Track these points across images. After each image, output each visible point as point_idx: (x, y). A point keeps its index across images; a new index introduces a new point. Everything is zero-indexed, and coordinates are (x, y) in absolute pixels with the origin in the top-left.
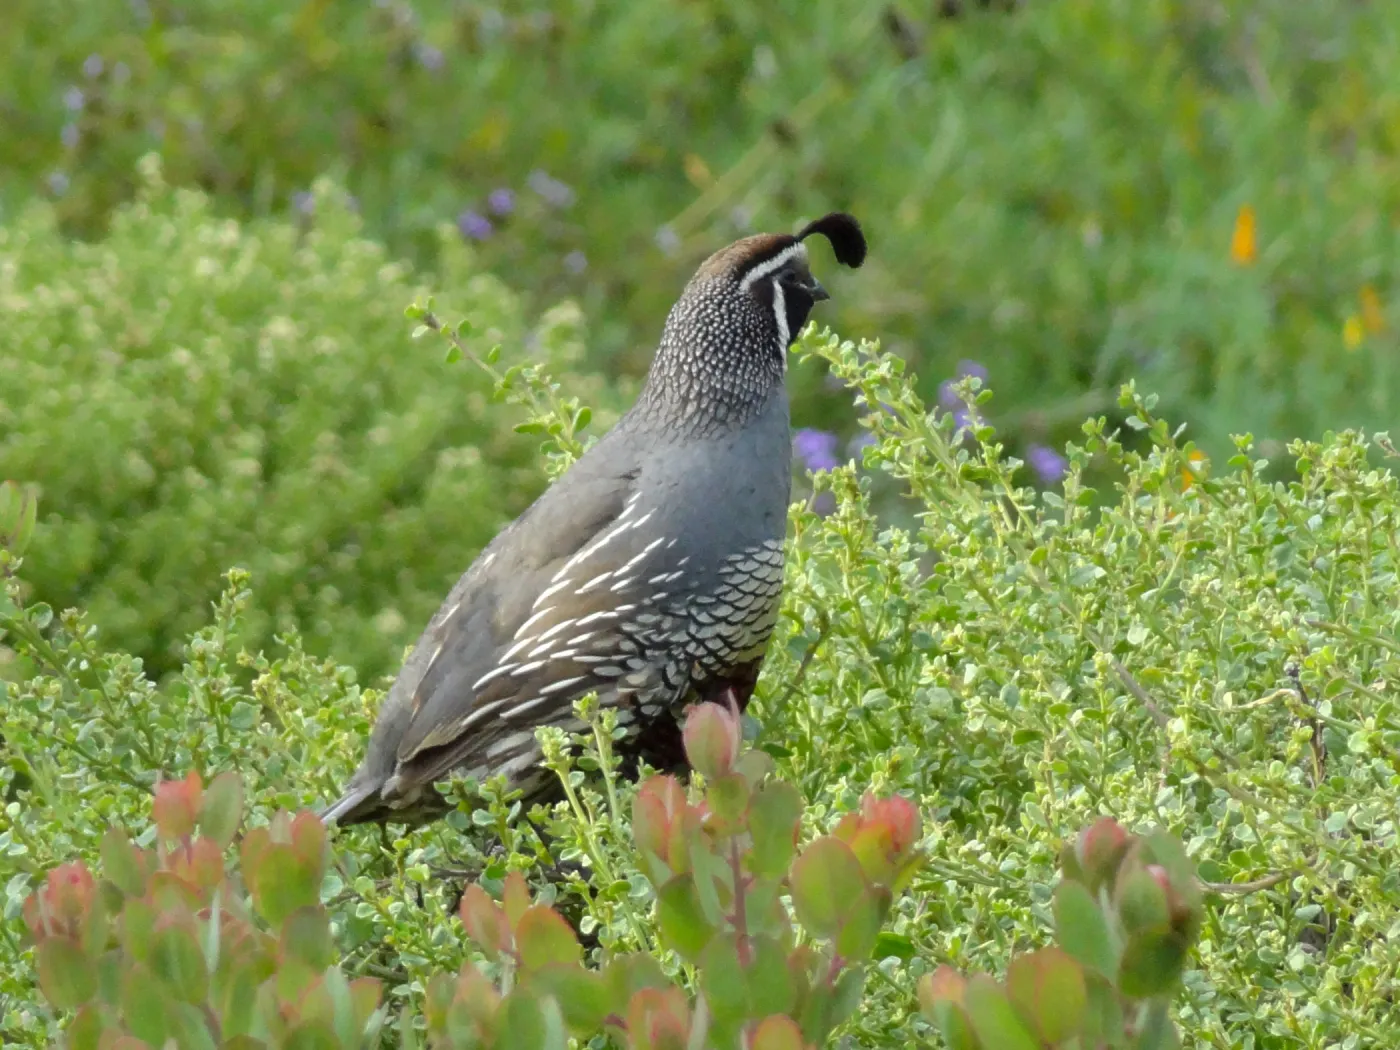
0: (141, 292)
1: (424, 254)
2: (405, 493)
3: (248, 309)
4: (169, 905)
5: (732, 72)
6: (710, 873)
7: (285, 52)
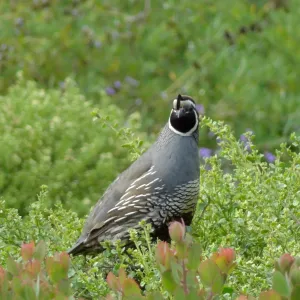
0: (17, 109)
1: (96, 99)
2: (91, 166)
3: (47, 114)
4: (25, 278)
5: (182, 49)
6: (176, 269)
7: (57, 43)
